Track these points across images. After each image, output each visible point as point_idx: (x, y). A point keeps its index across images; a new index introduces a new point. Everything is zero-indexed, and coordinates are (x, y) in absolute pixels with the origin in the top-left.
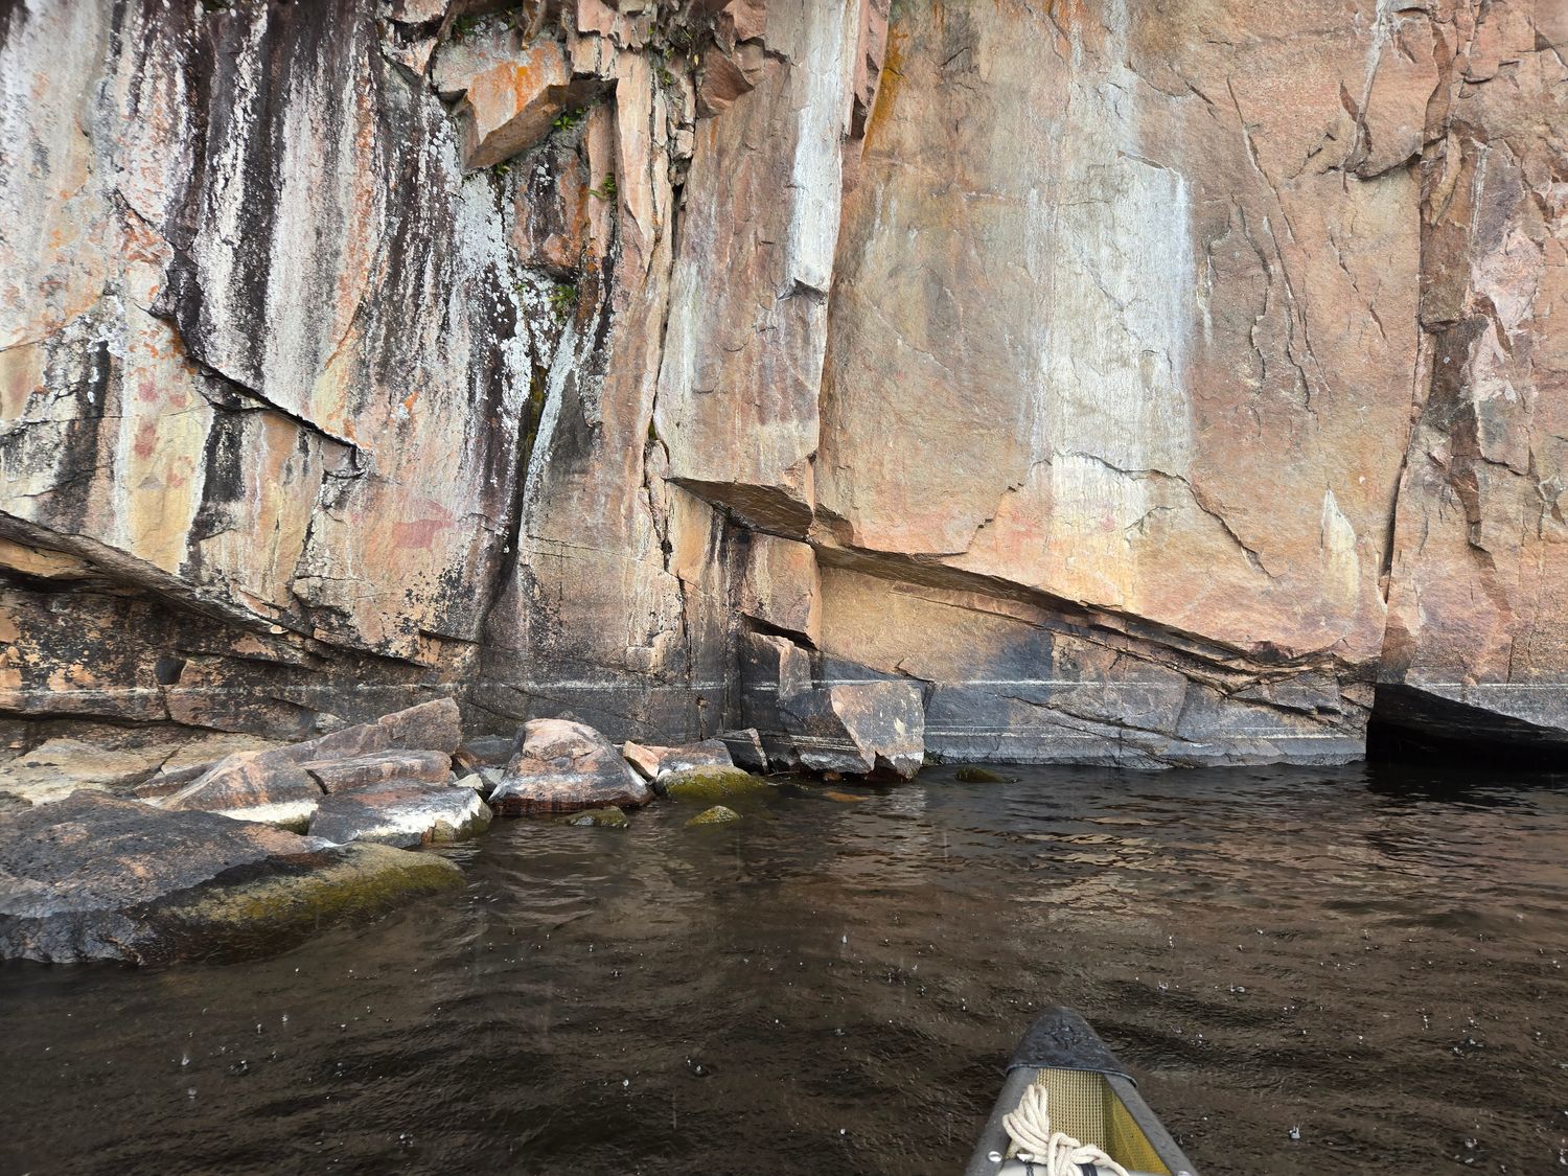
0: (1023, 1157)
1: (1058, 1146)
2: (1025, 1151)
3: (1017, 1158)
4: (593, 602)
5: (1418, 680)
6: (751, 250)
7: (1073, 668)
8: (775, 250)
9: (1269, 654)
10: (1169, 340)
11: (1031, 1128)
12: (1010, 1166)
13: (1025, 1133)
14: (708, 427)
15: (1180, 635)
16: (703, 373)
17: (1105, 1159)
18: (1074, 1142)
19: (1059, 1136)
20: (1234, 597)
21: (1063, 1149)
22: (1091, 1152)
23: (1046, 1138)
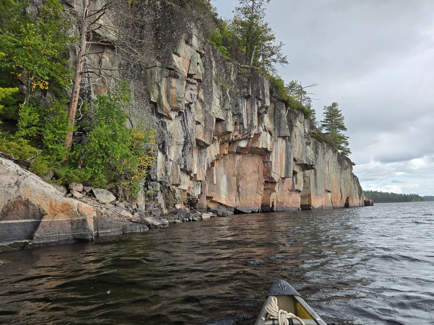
0: (271, 318)
1: (281, 314)
2: (272, 316)
3: (270, 318)
4: (203, 204)
5: (237, 208)
6: (211, 181)
7: (221, 209)
8: (213, 182)
9: (231, 207)
10: (226, 186)
11: (273, 309)
12: (268, 321)
13: (271, 310)
14: (209, 193)
15: (227, 206)
16: (209, 189)
17: (295, 316)
18: (286, 312)
19: (281, 310)
20: (230, 203)
21: (282, 314)
22: (291, 315)
23: (277, 311)
